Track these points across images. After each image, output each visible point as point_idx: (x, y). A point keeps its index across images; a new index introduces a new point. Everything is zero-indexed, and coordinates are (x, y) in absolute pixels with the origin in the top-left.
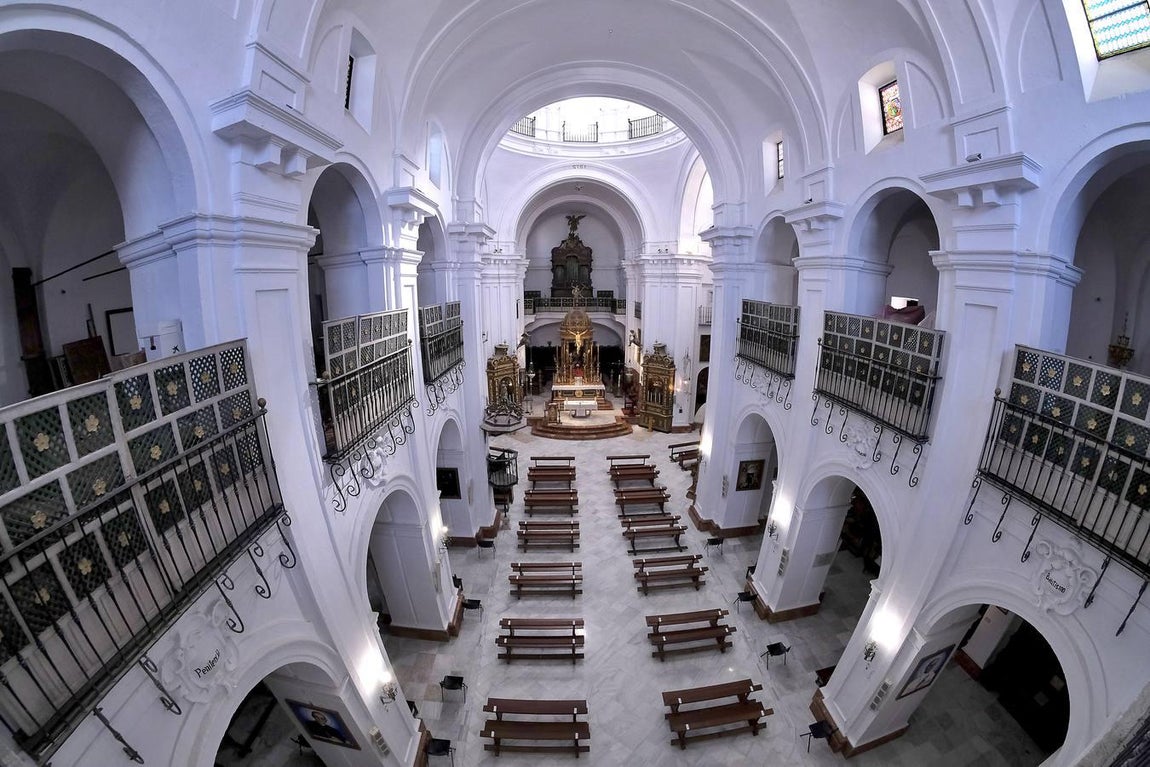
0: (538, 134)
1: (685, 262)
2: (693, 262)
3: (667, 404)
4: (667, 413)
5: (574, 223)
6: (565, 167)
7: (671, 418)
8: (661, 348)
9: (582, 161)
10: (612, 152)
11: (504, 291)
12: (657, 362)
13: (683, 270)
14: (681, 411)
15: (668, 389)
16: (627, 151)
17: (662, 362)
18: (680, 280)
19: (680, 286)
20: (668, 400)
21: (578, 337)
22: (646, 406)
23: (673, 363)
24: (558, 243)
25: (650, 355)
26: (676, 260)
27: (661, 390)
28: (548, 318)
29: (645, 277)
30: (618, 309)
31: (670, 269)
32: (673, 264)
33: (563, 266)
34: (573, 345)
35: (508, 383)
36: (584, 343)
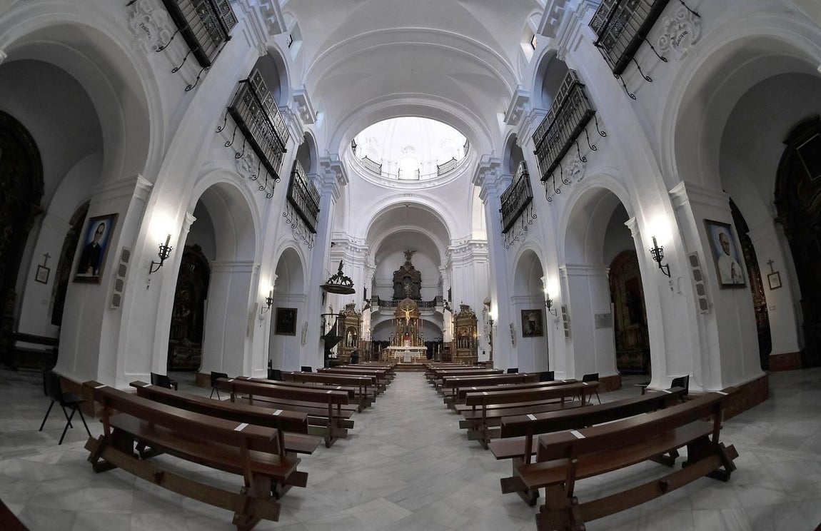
0: (383, 174)
1: (477, 245)
2: (482, 245)
3: (473, 347)
4: (473, 355)
5: (409, 255)
6: (400, 195)
7: (477, 358)
8: (464, 307)
9: (410, 192)
10: (428, 185)
11: (356, 270)
12: (463, 317)
13: (476, 251)
14: (484, 353)
15: (473, 338)
16: (436, 183)
17: (467, 317)
18: (475, 258)
19: (475, 261)
20: (473, 344)
21: (407, 313)
22: (458, 352)
23: (474, 316)
24: (398, 269)
25: (458, 313)
26: (471, 245)
27: (467, 338)
28: (388, 315)
29: (452, 262)
30: (438, 304)
31: (468, 253)
32: (470, 249)
33: (400, 283)
34: (404, 319)
35: (352, 333)
36: (412, 319)
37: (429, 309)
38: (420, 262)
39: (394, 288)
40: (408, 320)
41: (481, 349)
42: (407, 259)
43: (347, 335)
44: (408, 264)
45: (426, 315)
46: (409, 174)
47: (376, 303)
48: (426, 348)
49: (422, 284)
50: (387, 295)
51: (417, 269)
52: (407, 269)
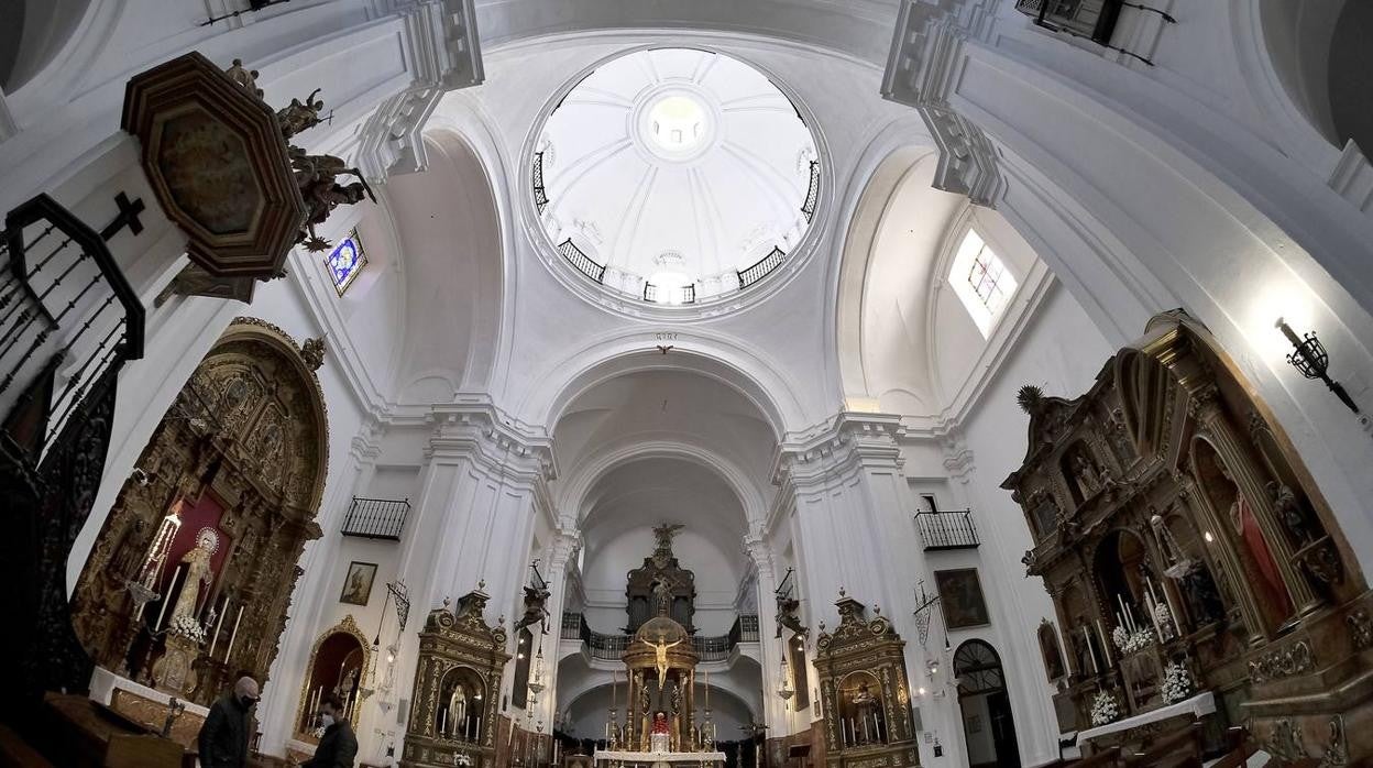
0: (606, 286)
1: (867, 428)
3: (900, 736)
4: (906, 763)
5: (665, 534)
8: (850, 608)
9: (672, 328)
10: (715, 313)
12: (853, 640)
13: (863, 441)
14: (938, 752)
15: (897, 704)
16: (735, 307)
17: (868, 635)
18: (865, 462)
20: (900, 726)
21: (661, 651)
22: (843, 763)
23: (891, 630)
24: (639, 565)
25: (830, 631)
26: (848, 426)
27: (876, 707)
28: (609, 671)
29: (793, 488)
30: (745, 635)
31: (840, 456)
32: (843, 444)
33: (644, 598)
34: (651, 674)
35: (470, 690)
36: (673, 674)
37: (717, 655)
38: (691, 552)
39: (629, 610)
40: (663, 672)
41: (928, 737)
42: (662, 543)
43: (446, 696)
44: (664, 552)
45: (711, 673)
46: (669, 291)
47: (577, 632)
48: (722, 756)
49: (697, 602)
50: (610, 623)
51: (683, 565)
52: (660, 565)
